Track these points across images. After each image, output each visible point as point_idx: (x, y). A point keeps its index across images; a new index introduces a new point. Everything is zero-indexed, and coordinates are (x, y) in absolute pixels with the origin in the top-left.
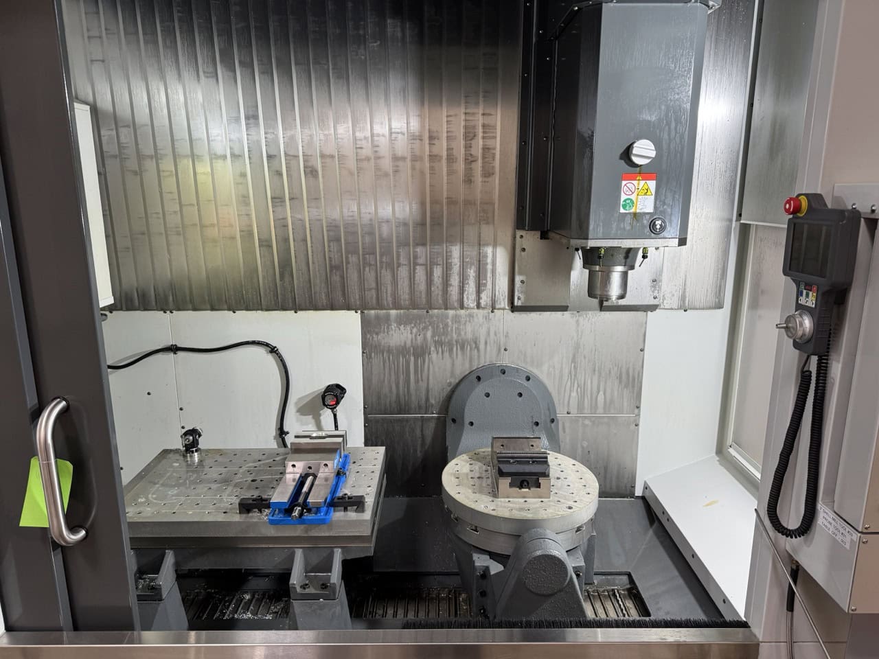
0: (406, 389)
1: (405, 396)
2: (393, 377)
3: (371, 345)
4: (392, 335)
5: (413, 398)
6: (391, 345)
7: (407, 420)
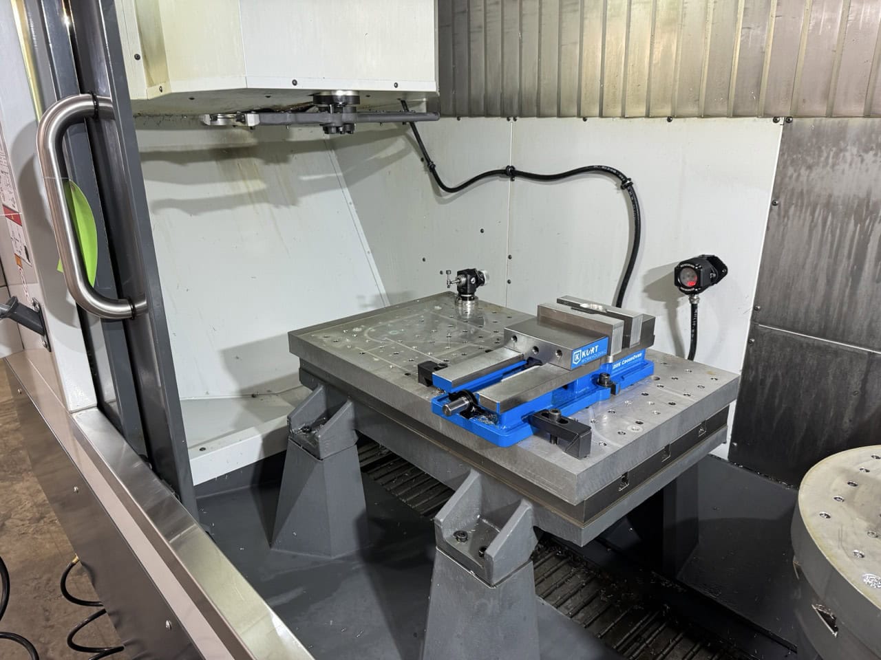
0: (848, 291)
1: (842, 305)
2: (824, 263)
3: (793, 190)
4: (843, 172)
5: (861, 311)
6: (836, 193)
7: (837, 352)
